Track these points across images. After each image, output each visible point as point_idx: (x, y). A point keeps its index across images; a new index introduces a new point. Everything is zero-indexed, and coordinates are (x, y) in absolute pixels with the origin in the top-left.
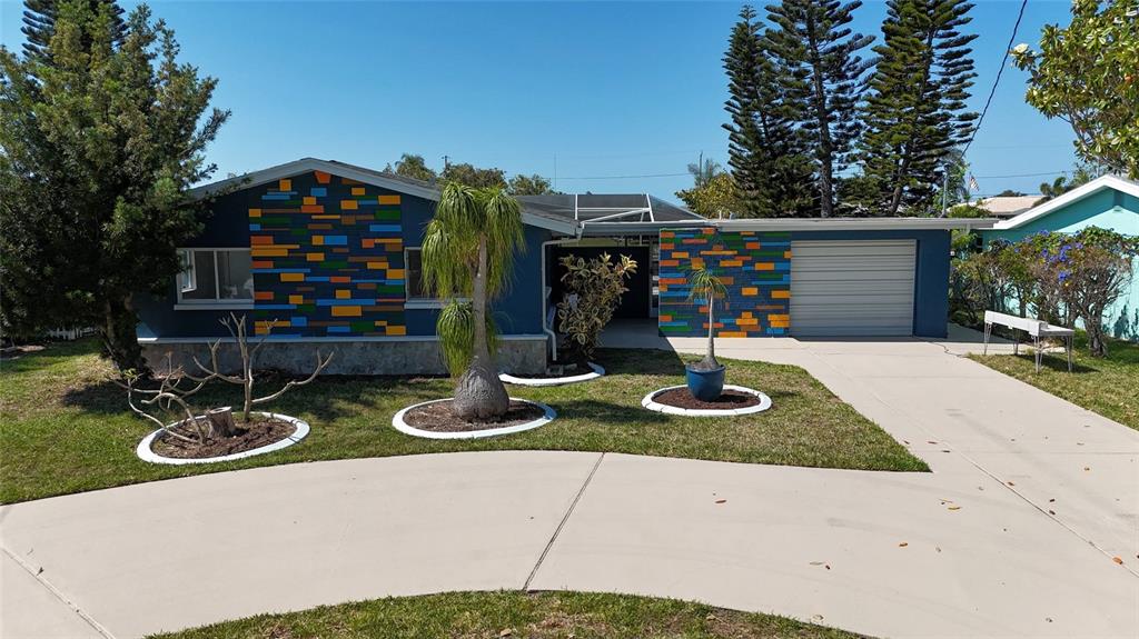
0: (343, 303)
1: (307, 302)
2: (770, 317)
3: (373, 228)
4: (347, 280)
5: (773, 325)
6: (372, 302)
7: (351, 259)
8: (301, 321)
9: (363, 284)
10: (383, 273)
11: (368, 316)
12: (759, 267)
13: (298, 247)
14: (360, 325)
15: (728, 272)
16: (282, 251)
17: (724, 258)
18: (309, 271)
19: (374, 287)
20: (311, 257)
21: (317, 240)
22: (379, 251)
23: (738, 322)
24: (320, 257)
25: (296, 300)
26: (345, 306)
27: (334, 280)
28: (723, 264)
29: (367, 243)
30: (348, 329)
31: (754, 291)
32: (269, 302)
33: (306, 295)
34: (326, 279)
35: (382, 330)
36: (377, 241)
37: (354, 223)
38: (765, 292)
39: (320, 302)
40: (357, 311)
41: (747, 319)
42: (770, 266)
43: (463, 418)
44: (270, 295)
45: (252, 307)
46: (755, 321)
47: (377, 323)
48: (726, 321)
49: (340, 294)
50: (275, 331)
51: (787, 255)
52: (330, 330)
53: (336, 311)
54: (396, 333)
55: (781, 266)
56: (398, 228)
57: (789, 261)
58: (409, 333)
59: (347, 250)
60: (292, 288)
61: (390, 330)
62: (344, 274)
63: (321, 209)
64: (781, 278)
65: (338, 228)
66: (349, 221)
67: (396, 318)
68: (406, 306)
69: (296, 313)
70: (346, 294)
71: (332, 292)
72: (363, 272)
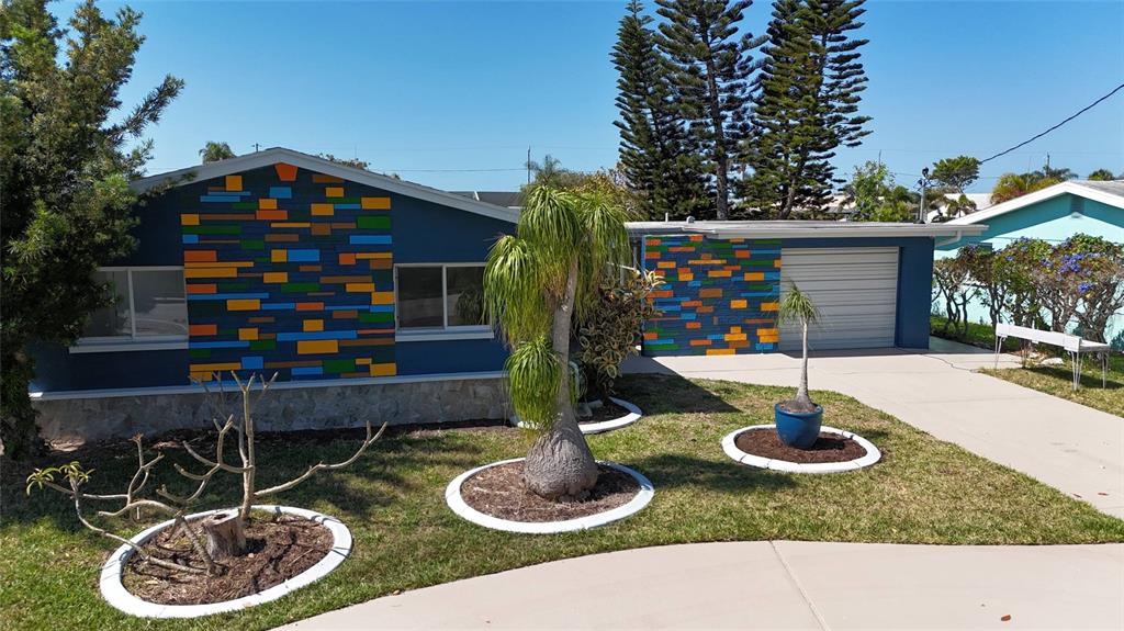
0: (314, 336)
1: (264, 336)
2: (760, 332)
3: (354, 240)
4: (320, 306)
5: (762, 340)
6: (352, 334)
7: (323, 280)
9: (343, 312)
10: (366, 297)
11: (346, 353)
12: (749, 277)
13: (251, 264)
14: (332, 366)
15: (717, 283)
16: (229, 270)
17: (713, 268)
18: (266, 296)
19: (356, 316)
20: (270, 278)
21: (278, 256)
22: (361, 269)
23: (727, 338)
24: (282, 278)
25: (248, 335)
26: (315, 341)
27: (302, 307)
28: (712, 274)
29: (346, 259)
30: (320, 371)
31: (743, 304)
32: (211, 339)
33: (262, 329)
34: (291, 306)
35: (366, 369)
36: (359, 256)
37: (328, 233)
38: (754, 304)
39: (281, 337)
40: (331, 347)
41: (736, 335)
42: (760, 277)
43: (548, 497)
44: (211, 330)
45: (186, 346)
46: (744, 337)
47: (359, 361)
48: (714, 337)
49: (309, 325)
50: (216, 377)
51: (777, 264)
52: (295, 372)
53: (304, 348)
54: (384, 374)
55: (772, 276)
56: (387, 240)
57: (779, 270)
58: (399, 373)
59: (319, 268)
60: (244, 318)
61: (375, 369)
62: (316, 299)
63: (284, 214)
64: (769, 290)
65: (306, 240)
66: (323, 230)
67: (382, 354)
68: (398, 339)
69: (248, 351)
70: (318, 325)
71: (294, 322)
72: (340, 296)
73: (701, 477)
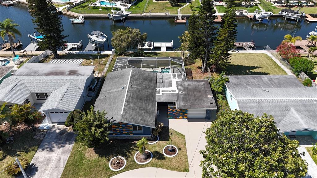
2: (184, 117)
4: (125, 129)
7: (125, 127)
8: (119, 134)
9: (127, 130)
10: (130, 129)
11: (128, 133)
12: (183, 111)
13: (118, 126)
14: (126, 134)
16: (116, 127)
21: (121, 126)
23: (180, 117)
24: (121, 127)
26: (124, 132)
28: (178, 111)
31: (182, 114)
34: (122, 129)
35: (130, 134)
39: (121, 132)
40: (126, 133)
45: (113, 132)
46: (182, 117)
48: (178, 117)
50: (116, 135)
52: (123, 134)
54: (132, 135)
60: (118, 130)
64: (186, 112)
67: (131, 133)
68: (133, 132)
69: (119, 133)
70: (125, 131)
71: (123, 131)
72: (127, 129)
73: (157, 156)
